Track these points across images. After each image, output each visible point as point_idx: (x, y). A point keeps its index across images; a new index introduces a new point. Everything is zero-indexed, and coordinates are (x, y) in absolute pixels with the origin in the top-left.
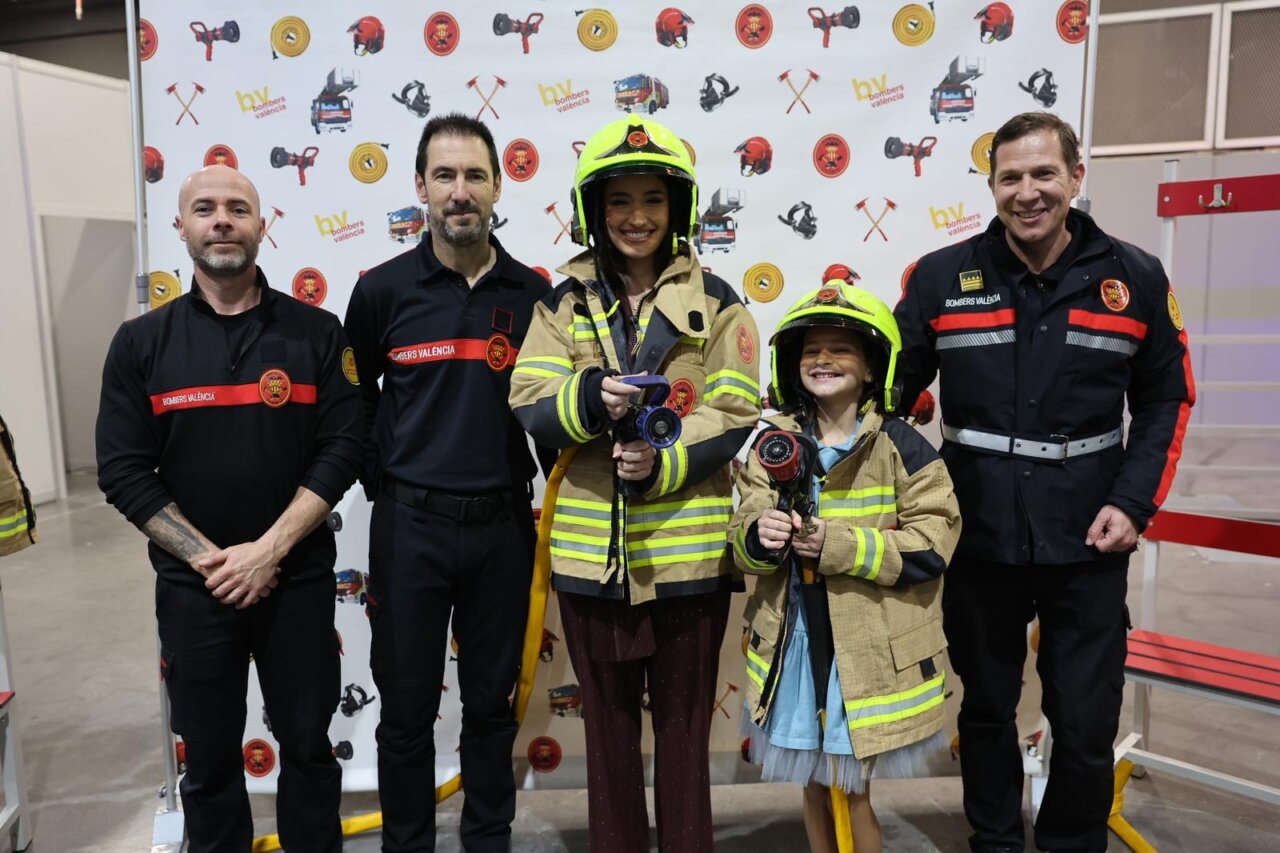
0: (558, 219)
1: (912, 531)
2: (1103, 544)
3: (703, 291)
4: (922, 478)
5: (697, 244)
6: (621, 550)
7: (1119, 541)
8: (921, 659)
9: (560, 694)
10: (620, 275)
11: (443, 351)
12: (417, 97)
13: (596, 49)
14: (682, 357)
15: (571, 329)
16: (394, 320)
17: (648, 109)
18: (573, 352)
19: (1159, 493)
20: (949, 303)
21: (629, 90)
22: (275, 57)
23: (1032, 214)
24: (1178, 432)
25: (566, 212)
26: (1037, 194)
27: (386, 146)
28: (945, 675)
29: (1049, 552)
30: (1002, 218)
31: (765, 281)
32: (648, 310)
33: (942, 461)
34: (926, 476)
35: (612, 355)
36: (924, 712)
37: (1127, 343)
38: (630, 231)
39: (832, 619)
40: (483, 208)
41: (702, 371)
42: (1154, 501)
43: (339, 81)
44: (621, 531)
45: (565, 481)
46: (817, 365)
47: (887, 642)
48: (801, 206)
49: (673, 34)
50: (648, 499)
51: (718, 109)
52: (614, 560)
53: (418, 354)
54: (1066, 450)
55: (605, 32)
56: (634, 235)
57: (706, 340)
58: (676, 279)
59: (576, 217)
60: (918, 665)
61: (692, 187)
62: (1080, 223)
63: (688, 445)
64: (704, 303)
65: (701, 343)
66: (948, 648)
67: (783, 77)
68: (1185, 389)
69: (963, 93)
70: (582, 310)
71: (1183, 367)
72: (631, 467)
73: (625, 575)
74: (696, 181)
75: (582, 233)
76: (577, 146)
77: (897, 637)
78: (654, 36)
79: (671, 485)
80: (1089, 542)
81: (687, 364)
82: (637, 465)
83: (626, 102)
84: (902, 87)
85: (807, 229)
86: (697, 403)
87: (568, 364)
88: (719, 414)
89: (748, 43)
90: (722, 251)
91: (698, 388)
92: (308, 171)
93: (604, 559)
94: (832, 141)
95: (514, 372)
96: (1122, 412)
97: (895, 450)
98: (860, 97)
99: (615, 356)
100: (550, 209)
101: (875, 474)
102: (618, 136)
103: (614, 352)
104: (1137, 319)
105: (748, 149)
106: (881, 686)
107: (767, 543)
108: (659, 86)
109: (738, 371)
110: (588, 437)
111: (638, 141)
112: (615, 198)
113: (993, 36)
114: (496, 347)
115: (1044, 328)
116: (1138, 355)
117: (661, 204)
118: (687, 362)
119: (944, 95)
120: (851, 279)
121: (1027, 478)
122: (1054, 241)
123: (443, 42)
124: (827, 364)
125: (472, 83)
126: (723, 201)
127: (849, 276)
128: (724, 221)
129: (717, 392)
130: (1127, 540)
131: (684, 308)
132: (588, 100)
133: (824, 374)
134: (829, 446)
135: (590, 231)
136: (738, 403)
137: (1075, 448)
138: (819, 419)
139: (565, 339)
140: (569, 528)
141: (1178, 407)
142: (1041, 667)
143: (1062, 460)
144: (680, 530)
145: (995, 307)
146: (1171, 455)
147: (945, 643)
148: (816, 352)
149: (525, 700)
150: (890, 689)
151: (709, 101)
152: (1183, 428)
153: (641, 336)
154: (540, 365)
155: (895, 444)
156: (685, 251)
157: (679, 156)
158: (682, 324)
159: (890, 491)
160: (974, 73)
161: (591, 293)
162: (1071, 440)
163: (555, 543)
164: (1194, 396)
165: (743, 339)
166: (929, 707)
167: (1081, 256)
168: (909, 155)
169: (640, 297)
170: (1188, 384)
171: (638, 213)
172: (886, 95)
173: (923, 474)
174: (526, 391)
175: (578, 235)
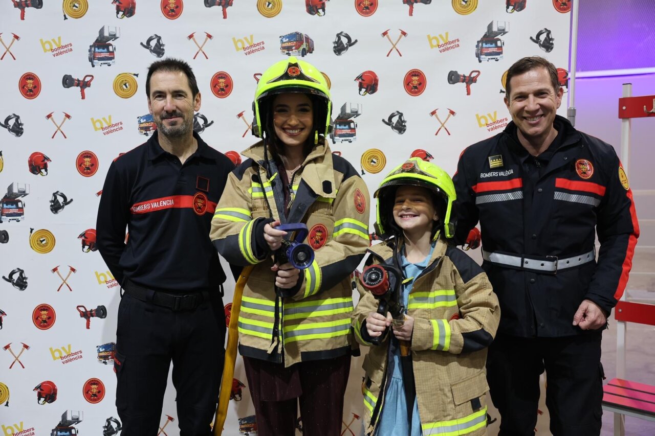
0: (245, 121)
1: (469, 318)
2: (584, 324)
3: (332, 167)
4: (472, 285)
5: (332, 137)
6: (280, 332)
7: (593, 323)
8: (471, 398)
9: (246, 422)
10: (281, 156)
11: (166, 203)
12: (156, 45)
13: (269, 16)
14: (319, 210)
15: (250, 191)
16: (136, 185)
17: (301, 54)
18: (251, 205)
19: (618, 292)
20: (482, 175)
21: (289, 42)
22: (66, 18)
23: (535, 119)
24: (628, 253)
25: (249, 117)
26: (538, 107)
27: (137, 75)
28: (488, 407)
29: (547, 329)
30: (515, 122)
31: (374, 160)
32: (298, 180)
33: (485, 273)
34: (475, 284)
35: (275, 208)
36: (473, 432)
37: (592, 199)
38: (288, 129)
39: (414, 372)
40: (186, 115)
41: (331, 219)
42: (614, 296)
43: (106, 34)
44: (280, 321)
45: (246, 287)
46: (403, 210)
47: (450, 387)
48: (396, 113)
49: (316, 7)
50: (296, 300)
51: (344, 54)
52: (276, 338)
53: (151, 206)
54: (556, 265)
55: (274, 6)
56: (291, 132)
57: (334, 199)
58: (315, 160)
59: (255, 119)
60: (470, 402)
61: (328, 103)
62: (562, 125)
63: (322, 266)
64: (333, 176)
65: (331, 201)
66: (490, 391)
67: (385, 34)
68: (632, 227)
69: (496, 44)
70: (256, 179)
71: (630, 214)
72: (284, 280)
73: (282, 348)
74: (330, 99)
75: (258, 129)
76: (257, 76)
77: (456, 384)
78: (305, 8)
79: (311, 291)
80: (575, 323)
81: (322, 215)
82: (288, 279)
83: (287, 50)
84: (458, 40)
85: (400, 127)
86: (329, 239)
87: (247, 213)
88: (341, 246)
89: (363, 13)
90: (347, 142)
91: (329, 229)
92: (87, 90)
93: (270, 336)
94: (415, 73)
95: (214, 217)
96: (594, 242)
97: (455, 268)
98: (432, 46)
99: (276, 210)
100: (240, 115)
101: (441, 282)
102: (281, 69)
103: (276, 207)
104: (599, 184)
105: (363, 78)
106: (446, 415)
107: (371, 333)
108: (307, 39)
109: (355, 218)
110: (257, 261)
111: (294, 72)
112: (280, 108)
113: (514, 9)
114: (199, 201)
115: (540, 190)
116: (601, 205)
117: (308, 113)
118: (322, 213)
119: (484, 45)
120: (428, 158)
121: (532, 283)
122: (547, 136)
123: (173, 11)
124: (408, 209)
125: (191, 37)
126: (348, 111)
127: (426, 157)
128: (349, 123)
129: (341, 232)
130: (599, 322)
131: (320, 179)
132: (263, 48)
133: (407, 215)
134: (413, 263)
135: (263, 129)
136: (355, 239)
137: (562, 264)
138: (406, 244)
139: (246, 197)
140: (250, 316)
141: (628, 239)
142: (549, 403)
143: (554, 271)
144: (317, 319)
145: (510, 178)
146: (625, 268)
147: (488, 388)
148: (402, 202)
149: (221, 424)
150: (451, 417)
151: (339, 49)
152: (632, 250)
153: (293, 196)
154: (230, 213)
155: (454, 263)
156: (322, 142)
157: (319, 83)
158: (318, 189)
159: (452, 293)
160: (503, 32)
161: (262, 169)
162: (559, 259)
163: (241, 325)
164: (638, 231)
165: (359, 198)
166: (477, 429)
167: (563, 145)
168: (463, 82)
169: (293, 171)
170: (634, 224)
171: (293, 116)
172: (448, 46)
173: (473, 282)
174: (220, 230)
175: (256, 131)
